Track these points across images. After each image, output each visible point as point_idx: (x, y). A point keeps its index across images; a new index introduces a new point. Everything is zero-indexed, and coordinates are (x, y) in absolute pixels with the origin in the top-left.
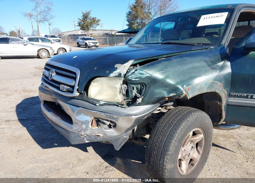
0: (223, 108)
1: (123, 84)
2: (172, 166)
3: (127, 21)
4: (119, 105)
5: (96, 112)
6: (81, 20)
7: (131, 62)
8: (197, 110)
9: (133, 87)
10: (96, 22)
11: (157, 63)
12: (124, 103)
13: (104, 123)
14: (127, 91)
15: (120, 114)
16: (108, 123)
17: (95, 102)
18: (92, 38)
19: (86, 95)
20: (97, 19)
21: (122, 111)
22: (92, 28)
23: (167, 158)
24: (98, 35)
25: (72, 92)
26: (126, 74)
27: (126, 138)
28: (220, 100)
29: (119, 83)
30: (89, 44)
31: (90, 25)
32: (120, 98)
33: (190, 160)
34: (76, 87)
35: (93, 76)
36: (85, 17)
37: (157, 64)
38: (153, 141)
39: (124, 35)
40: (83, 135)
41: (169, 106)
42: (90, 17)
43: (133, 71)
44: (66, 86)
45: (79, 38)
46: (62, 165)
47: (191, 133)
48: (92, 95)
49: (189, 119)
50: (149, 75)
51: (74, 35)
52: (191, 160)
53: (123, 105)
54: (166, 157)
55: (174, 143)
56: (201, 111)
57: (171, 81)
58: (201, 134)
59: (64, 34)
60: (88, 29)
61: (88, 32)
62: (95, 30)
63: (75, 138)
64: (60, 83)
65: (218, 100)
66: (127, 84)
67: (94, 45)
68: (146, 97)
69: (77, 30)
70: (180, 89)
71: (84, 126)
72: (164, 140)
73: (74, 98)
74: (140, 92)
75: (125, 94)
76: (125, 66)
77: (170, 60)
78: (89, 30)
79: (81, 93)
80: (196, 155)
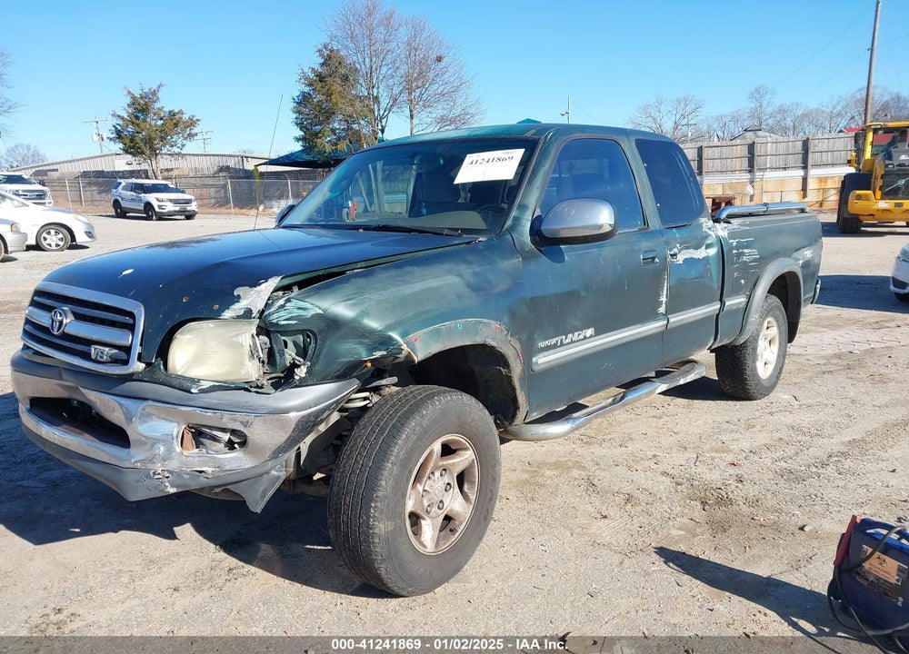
0: (517, 383)
1: (258, 335)
2: (390, 526)
3: (297, 124)
4: (251, 387)
5: (190, 409)
6: (122, 118)
7: (274, 282)
8: (449, 391)
9: (285, 342)
10: (181, 125)
11: (340, 282)
12: (265, 382)
13: (214, 439)
14: (271, 353)
15: (254, 411)
16: (226, 437)
17: (188, 384)
18: (171, 186)
19: (162, 367)
20: (186, 117)
21: (259, 403)
22: (168, 147)
23: (375, 506)
24: (191, 175)
25: (126, 362)
26: (263, 311)
27: (279, 477)
28: (506, 364)
29: (247, 335)
30: (160, 207)
31: (161, 137)
32: (252, 370)
33: (444, 519)
34: (137, 349)
35: (178, 318)
36: (141, 107)
37: (340, 286)
38: (344, 471)
39: (287, 172)
40: (159, 474)
41: (387, 386)
42: (160, 109)
43: (281, 302)
44: (107, 349)
45: (121, 187)
46: (98, 580)
47: (437, 447)
48: (178, 367)
49: (425, 413)
50: (321, 312)
51: (100, 174)
52: (448, 518)
53: (262, 387)
54: (373, 505)
55: (390, 470)
56: (459, 393)
57: (373, 324)
58: (466, 449)
59: (57, 170)
60: (154, 153)
61: (154, 163)
62: (179, 154)
63: (138, 481)
64: (89, 342)
65: (502, 363)
66: (268, 334)
67: (178, 209)
68: (316, 363)
69: (111, 155)
70: (396, 340)
71: (162, 448)
72: (367, 465)
73: (130, 378)
74: (303, 352)
75: (266, 361)
76: (259, 292)
77: (371, 274)
78: (157, 155)
79: (149, 364)
80: (457, 504)
